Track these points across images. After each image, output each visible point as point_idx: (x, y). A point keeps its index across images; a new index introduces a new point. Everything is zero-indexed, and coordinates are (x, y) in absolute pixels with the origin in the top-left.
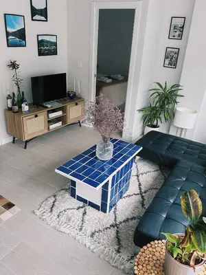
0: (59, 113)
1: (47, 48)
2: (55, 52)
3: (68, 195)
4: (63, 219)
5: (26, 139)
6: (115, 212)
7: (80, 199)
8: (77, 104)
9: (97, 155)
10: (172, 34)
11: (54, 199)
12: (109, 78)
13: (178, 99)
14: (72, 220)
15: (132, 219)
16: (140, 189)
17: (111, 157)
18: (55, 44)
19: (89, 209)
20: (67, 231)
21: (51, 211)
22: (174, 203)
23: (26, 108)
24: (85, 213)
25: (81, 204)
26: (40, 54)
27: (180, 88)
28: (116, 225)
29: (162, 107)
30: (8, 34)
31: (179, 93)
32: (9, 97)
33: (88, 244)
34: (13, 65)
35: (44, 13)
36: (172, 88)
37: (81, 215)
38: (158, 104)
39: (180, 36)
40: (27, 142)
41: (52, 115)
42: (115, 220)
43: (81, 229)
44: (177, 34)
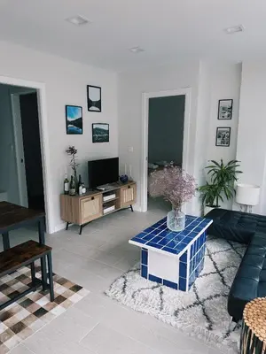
0: (113, 197)
1: (100, 136)
2: (107, 140)
3: (138, 276)
4: (139, 298)
5: (82, 223)
6: (194, 291)
7: (153, 278)
8: (129, 187)
9: (168, 227)
10: (221, 115)
11: (123, 280)
12: (155, 164)
13: (237, 176)
14: (149, 300)
15: (216, 296)
16: (216, 267)
17: (184, 229)
18: (108, 132)
19: (166, 289)
20: (147, 311)
21: (124, 291)
22: (263, 269)
23: (83, 190)
24: (162, 293)
25: (155, 284)
26: (95, 140)
27: (237, 164)
28: (200, 303)
29: (221, 184)
30: (68, 123)
31: (237, 169)
32: (66, 181)
33: (174, 323)
34: (72, 151)
35: (98, 104)
36: (229, 164)
37: (158, 294)
38: (217, 181)
39: (230, 116)
40: (82, 226)
41: (107, 199)
42: (197, 297)
43: (161, 309)
44: (226, 114)
